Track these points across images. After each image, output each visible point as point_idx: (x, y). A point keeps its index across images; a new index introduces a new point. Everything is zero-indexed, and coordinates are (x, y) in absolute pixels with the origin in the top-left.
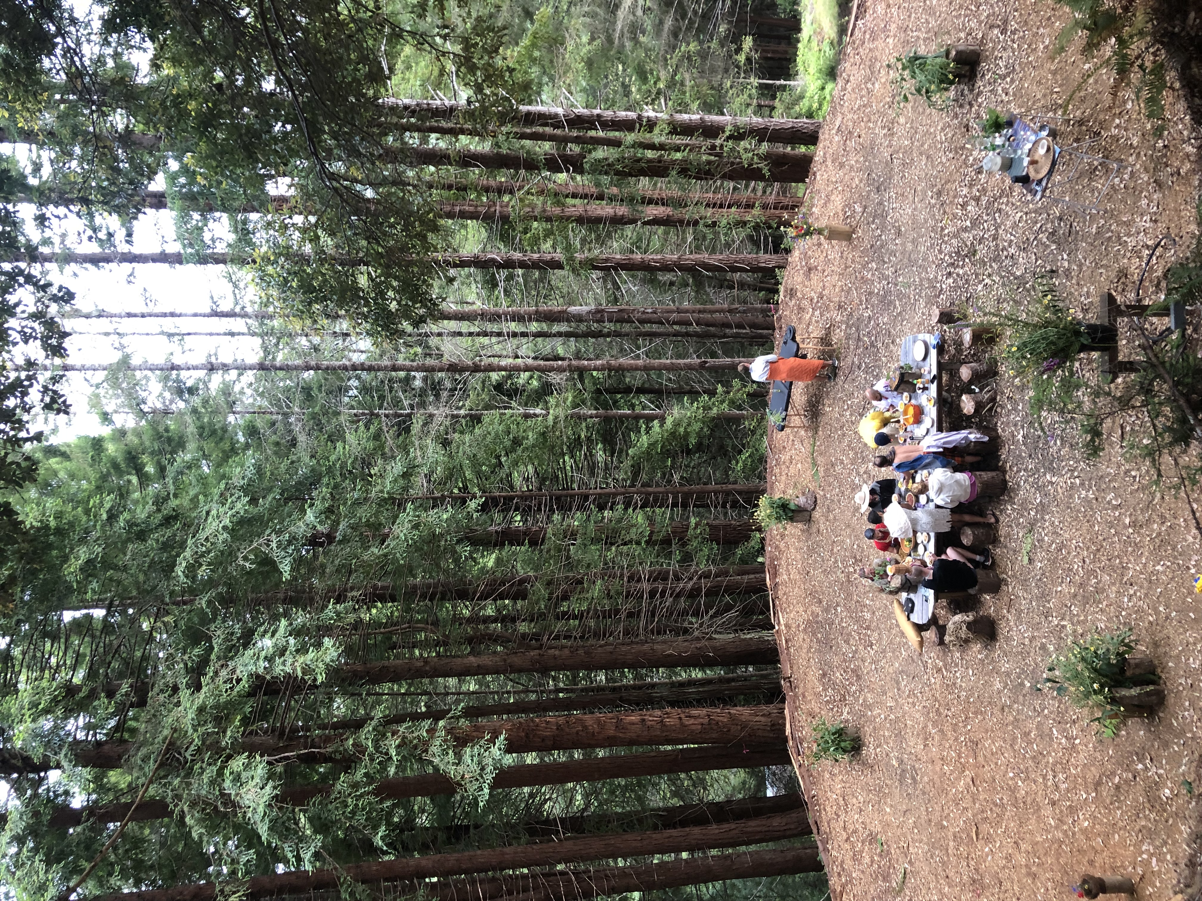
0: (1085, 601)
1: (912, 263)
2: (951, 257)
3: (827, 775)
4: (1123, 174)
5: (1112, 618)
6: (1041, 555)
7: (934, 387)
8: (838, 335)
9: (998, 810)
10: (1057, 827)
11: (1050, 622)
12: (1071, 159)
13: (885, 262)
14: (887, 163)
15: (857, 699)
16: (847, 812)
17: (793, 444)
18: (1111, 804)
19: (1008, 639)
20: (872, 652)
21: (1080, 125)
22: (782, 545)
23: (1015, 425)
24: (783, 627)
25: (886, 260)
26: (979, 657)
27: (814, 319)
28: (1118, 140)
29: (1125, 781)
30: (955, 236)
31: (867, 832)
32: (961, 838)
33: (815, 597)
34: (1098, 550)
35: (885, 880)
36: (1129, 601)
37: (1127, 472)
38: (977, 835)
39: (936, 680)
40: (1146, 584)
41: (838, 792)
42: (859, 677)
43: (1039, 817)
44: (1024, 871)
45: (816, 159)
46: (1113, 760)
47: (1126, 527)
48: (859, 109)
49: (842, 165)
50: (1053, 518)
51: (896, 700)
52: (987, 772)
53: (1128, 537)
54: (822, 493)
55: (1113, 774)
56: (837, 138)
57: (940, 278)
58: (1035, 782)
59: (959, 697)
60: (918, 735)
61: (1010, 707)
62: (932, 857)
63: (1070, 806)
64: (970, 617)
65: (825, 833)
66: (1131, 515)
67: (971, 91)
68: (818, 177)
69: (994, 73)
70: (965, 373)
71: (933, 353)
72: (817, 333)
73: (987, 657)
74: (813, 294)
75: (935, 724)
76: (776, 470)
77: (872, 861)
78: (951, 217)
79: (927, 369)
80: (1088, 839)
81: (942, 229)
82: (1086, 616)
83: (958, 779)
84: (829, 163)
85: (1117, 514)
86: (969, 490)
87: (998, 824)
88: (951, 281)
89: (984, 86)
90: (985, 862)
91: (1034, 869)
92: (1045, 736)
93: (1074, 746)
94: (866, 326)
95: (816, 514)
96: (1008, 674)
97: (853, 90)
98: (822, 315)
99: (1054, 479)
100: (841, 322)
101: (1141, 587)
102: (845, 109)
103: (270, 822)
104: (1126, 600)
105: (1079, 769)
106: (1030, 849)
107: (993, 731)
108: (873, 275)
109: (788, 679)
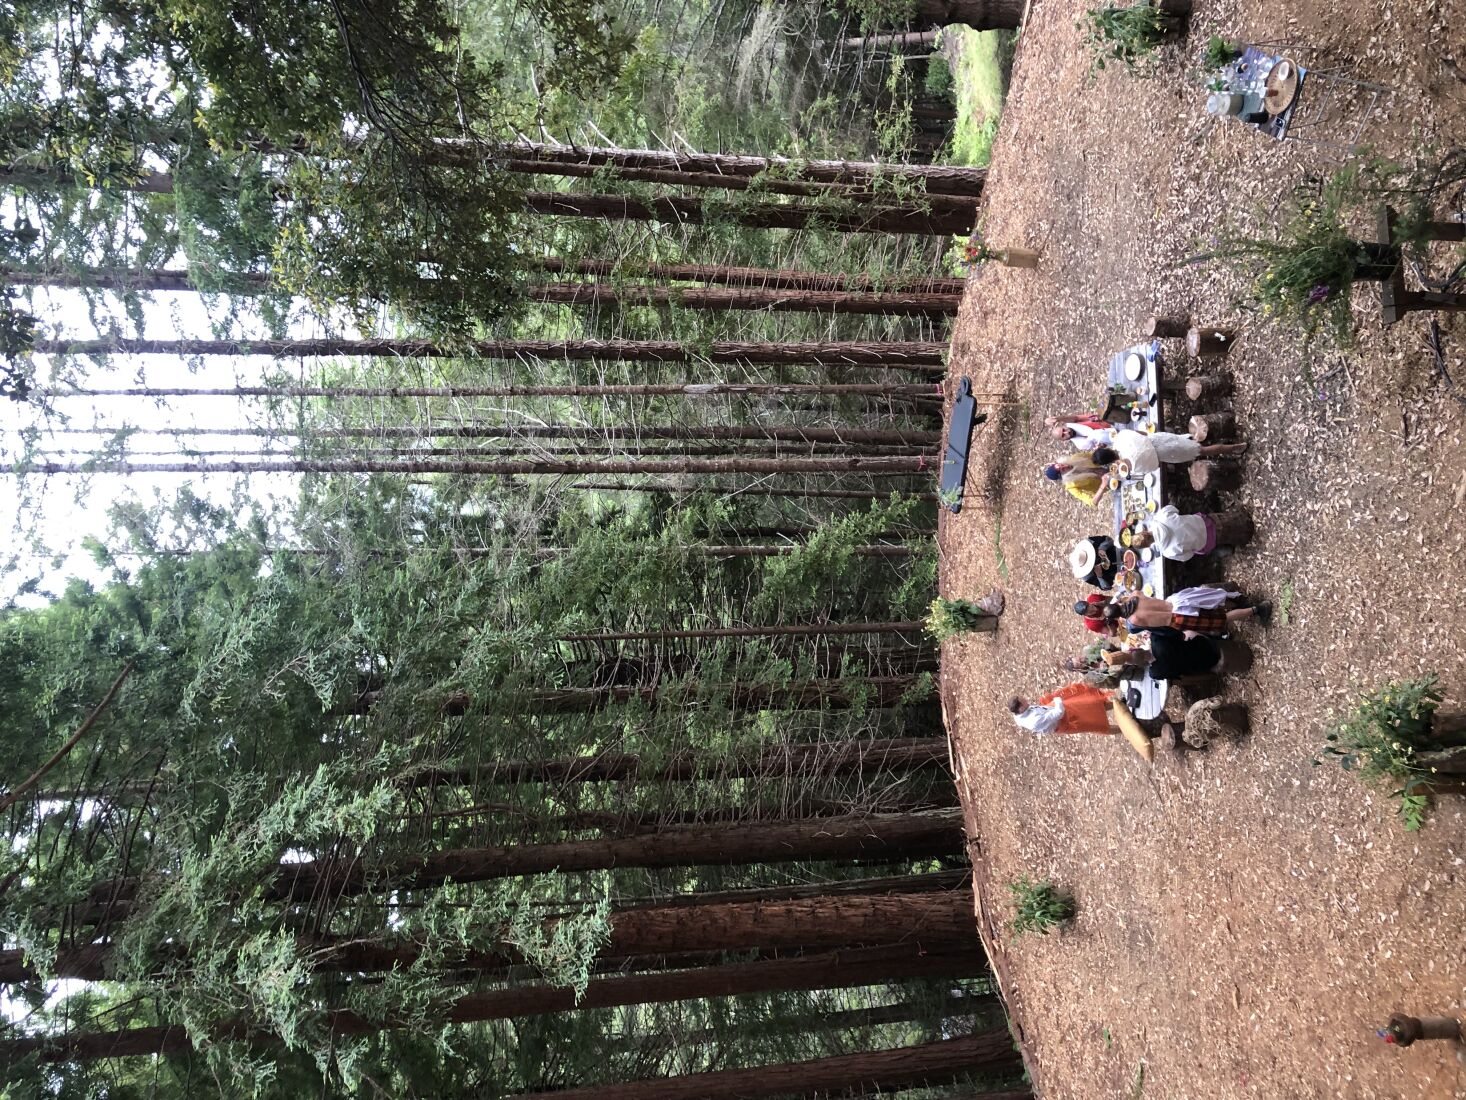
0: (1369, 655)
1: (1115, 276)
2: (1166, 257)
3: (1031, 958)
4: (1385, 102)
5: (1406, 670)
6: (1305, 608)
7: (1153, 411)
8: (1025, 388)
9: (1266, 961)
10: (1348, 968)
11: (1322, 694)
12: (1317, 100)
13: (1081, 284)
14: (1079, 163)
15: (1067, 850)
16: (1059, 1003)
17: (972, 537)
18: (1421, 920)
19: (1267, 725)
20: (1085, 783)
21: (1326, 56)
22: (962, 667)
23: (1261, 449)
24: (967, 775)
25: (1083, 280)
26: (1229, 759)
27: (993, 374)
28: (1376, 63)
29: (1439, 885)
30: (1171, 230)
31: (1089, 1025)
32: (1217, 1008)
33: (1007, 727)
34: (1383, 585)
35: (1115, 1086)
36: (1429, 643)
37: (1416, 475)
38: (1238, 998)
39: (1172, 802)
40: (1450, 615)
41: (1048, 977)
42: (1069, 820)
43: (1322, 959)
44: (1305, 1036)
45: (989, 180)
46: (1421, 861)
47: (1419, 547)
48: (1041, 107)
49: (1021, 179)
50: (1318, 558)
51: (1120, 841)
52: (1247, 912)
53: (1423, 560)
54: (1011, 591)
55: (1422, 878)
56: (1014, 149)
57: (1153, 286)
58: (1314, 912)
59: (1204, 818)
60: (1152, 880)
61: (1274, 818)
62: (1178, 1043)
63: (1364, 936)
64: (1214, 703)
65: (1032, 1037)
66: (1424, 529)
67: (1183, 49)
68: (992, 201)
69: (1212, 20)
70: (1193, 389)
71: (1151, 367)
72: (997, 388)
73: (1238, 758)
74: (990, 343)
75: (1173, 861)
76: (951, 576)
77: (1097, 1063)
78: (1164, 208)
79: (1144, 388)
80: (1392, 975)
81: (1154, 225)
82: (1371, 677)
83: (1208, 929)
84: (1006, 180)
85: (1405, 533)
86: (1205, 536)
87: (1267, 980)
88: (1168, 286)
89: (1200, 40)
90: (1250, 1034)
91: (1319, 1031)
92: (1324, 847)
93: (1365, 855)
94: (1061, 368)
95: (1005, 620)
96: (1268, 775)
97: (1032, 85)
98: (1003, 367)
99: (1317, 507)
100: (1029, 370)
101: (1445, 620)
102: (1023, 112)
103: (298, 1020)
104: (1424, 642)
105: (1374, 882)
106: (1312, 1005)
107: (1252, 855)
108: (1066, 303)
109: (975, 841)
